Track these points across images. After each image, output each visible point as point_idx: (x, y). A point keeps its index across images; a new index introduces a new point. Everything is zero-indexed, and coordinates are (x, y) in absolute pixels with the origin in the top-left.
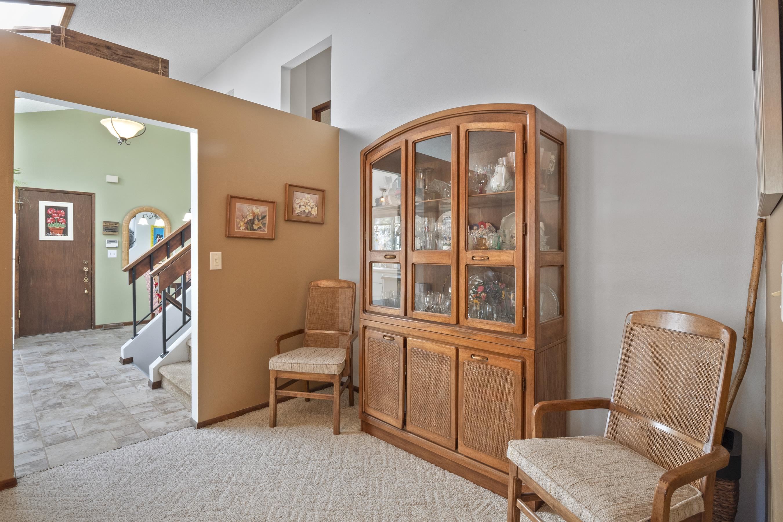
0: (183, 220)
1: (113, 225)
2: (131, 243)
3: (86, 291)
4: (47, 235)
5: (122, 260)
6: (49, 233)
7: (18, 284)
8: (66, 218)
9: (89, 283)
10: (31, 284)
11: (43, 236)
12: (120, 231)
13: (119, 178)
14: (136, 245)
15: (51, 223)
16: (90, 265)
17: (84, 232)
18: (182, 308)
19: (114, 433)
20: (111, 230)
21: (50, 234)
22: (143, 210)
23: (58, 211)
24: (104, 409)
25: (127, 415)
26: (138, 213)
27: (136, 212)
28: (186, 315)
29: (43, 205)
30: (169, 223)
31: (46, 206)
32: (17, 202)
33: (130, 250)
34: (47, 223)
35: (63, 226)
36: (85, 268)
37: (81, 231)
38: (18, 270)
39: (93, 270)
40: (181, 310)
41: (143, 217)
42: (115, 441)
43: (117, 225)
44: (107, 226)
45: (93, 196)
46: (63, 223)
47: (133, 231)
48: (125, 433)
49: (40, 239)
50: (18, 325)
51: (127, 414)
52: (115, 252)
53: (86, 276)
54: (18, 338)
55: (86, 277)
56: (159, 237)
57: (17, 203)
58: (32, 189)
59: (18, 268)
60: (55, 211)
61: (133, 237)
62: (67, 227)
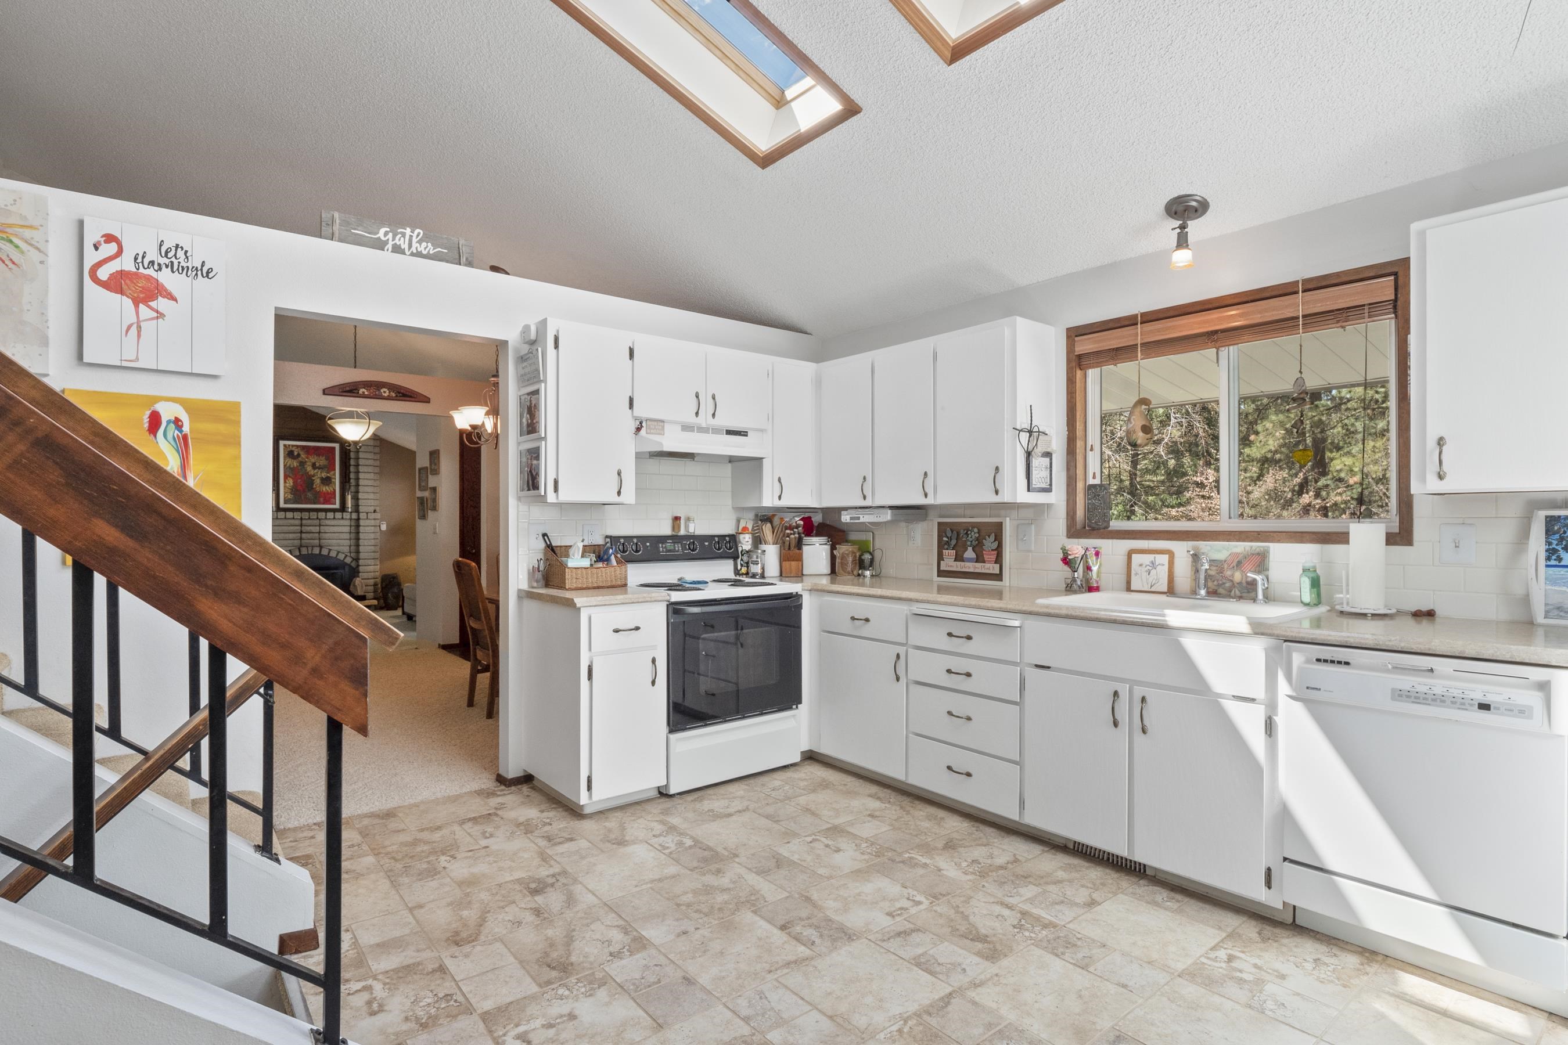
19: (402, 826)
24: (429, 871)
25: (382, 855)
42: (400, 815)
48: (386, 826)
51: (382, 857)
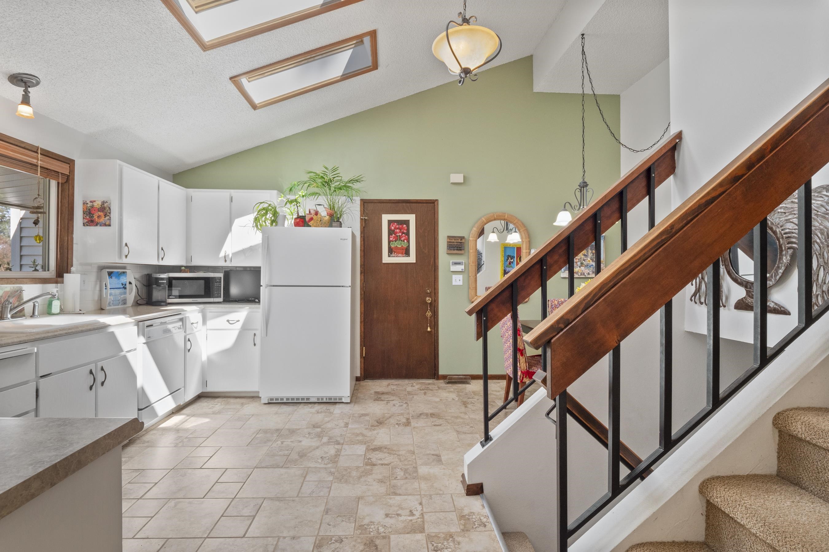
0: (554, 224)
1: (458, 241)
2: (479, 267)
3: (429, 329)
4: (390, 257)
5: (469, 288)
6: (391, 253)
7: (363, 315)
8: (408, 234)
9: (432, 318)
10: (375, 316)
11: (386, 259)
12: (466, 248)
13: (464, 177)
14: (484, 269)
15: (393, 241)
16: (434, 294)
17: (426, 251)
18: (607, 438)
20: (456, 248)
21: (393, 255)
22: (494, 218)
23: (400, 226)
26: (487, 223)
27: (485, 221)
28: (621, 464)
29: (386, 218)
30: (527, 235)
31: (389, 221)
32: (361, 217)
33: (478, 275)
34: (389, 242)
35: (405, 244)
36: (427, 299)
37: (424, 250)
38: (363, 299)
39: (436, 301)
40: (606, 445)
41: (493, 232)
43: (463, 241)
44: (452, 242)
45: (436, 203)
46: (405, 241)
47: (481, 252)
49: (383, 262)
50: (363, 365)
52: (460, 277)
53: (429, 309)
54: (363, 381)
55: (429, 311)
56: (510, 258)
57: (362, 219)
58: (376, 201)
59: (363, 296)
60: (397, 226)
61: (481, 259)
62: (409, 246)
